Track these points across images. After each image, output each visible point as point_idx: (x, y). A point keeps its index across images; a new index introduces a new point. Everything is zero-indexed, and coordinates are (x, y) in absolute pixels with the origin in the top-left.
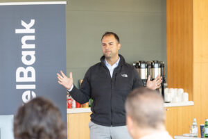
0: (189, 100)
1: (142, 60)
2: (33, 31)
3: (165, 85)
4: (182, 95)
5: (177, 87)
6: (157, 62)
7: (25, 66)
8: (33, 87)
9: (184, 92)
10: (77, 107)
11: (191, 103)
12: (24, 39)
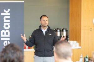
0: (79, 46)
1: (58, 28)
2: (9, 14)
3: (68, 39)
4: (76, 44)
5: (74, 40)
6: (65, 29)
7: (5, 30)
8: (9, 39)
9: (77, 42)
10: (28, 48)
11: (80, 47)
12: (5, 18)
